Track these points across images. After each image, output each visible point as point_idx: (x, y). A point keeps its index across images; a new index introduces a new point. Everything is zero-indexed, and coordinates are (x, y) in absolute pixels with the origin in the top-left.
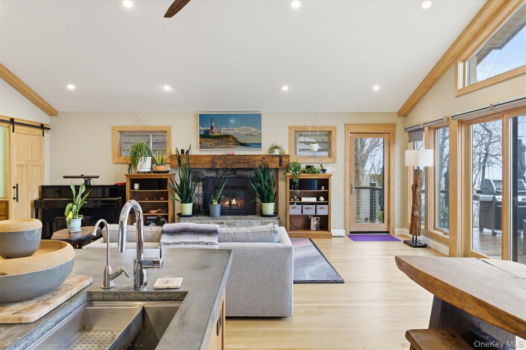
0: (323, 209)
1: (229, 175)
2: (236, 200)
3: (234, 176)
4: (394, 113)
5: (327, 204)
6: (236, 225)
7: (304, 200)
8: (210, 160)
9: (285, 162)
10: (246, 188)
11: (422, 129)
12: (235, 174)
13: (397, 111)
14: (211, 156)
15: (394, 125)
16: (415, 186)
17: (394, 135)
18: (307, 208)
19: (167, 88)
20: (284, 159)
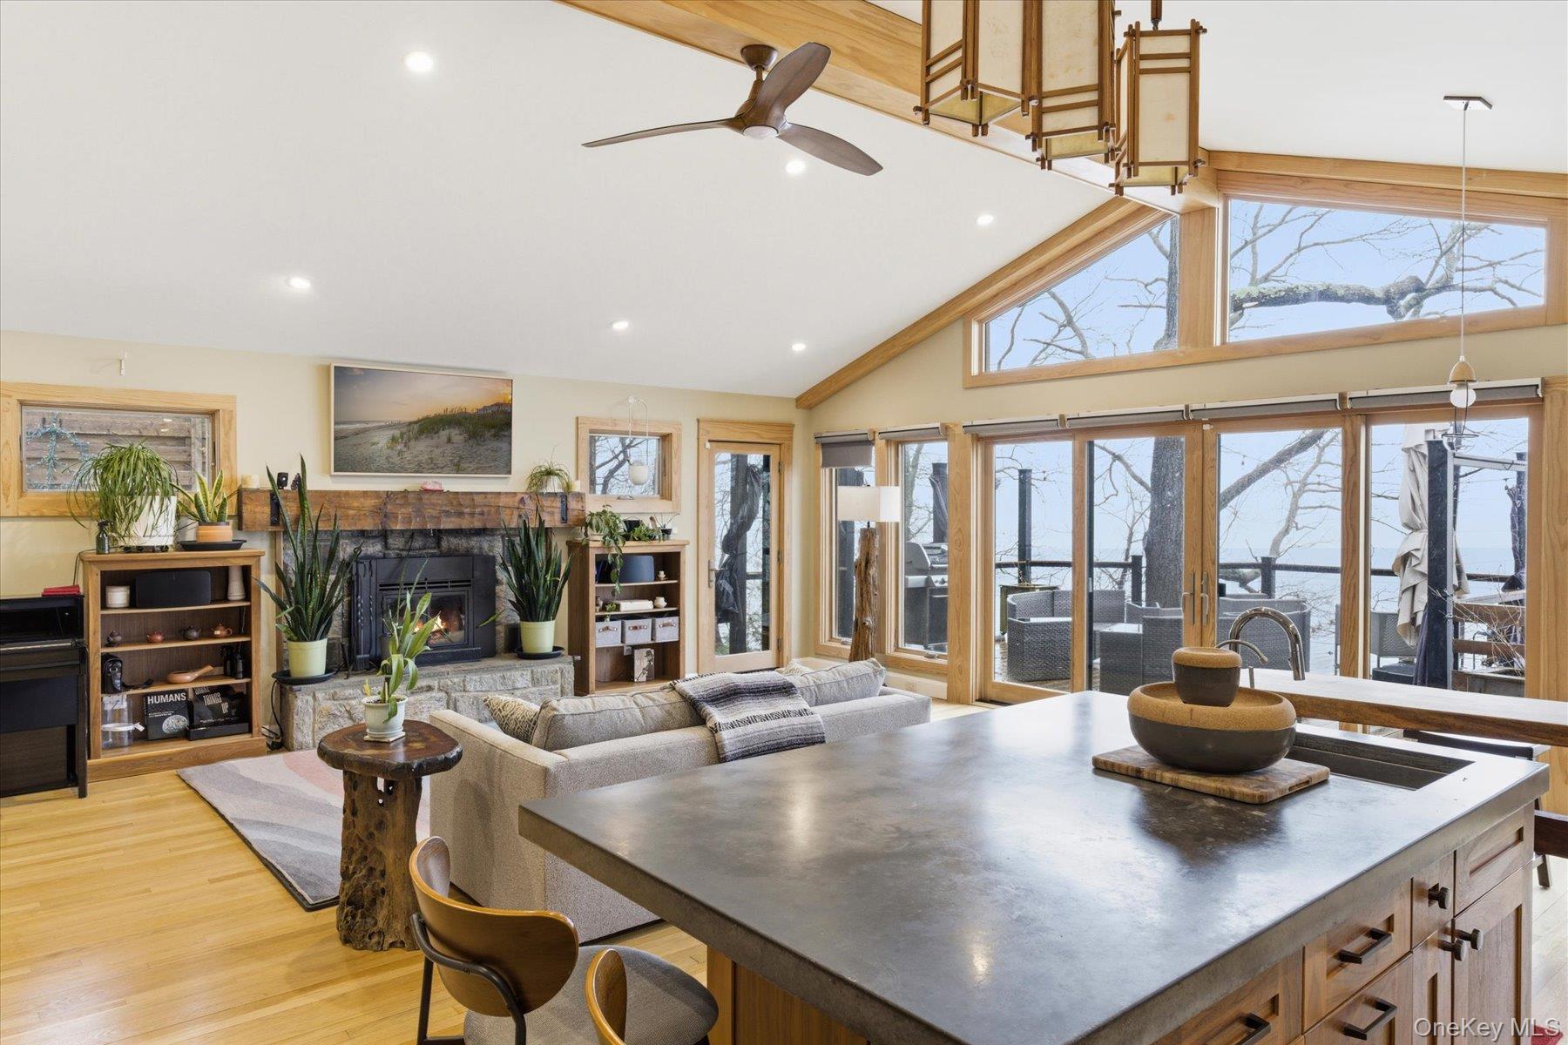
0: (669, 628)
1: (420, 549)
2: (444, 619)
3: (436, 551)
4: (787, 399)
5: (676, 613)
6: (468, 688)
7: (628, 607)
8: (374, 506)
9: (576, 513)
10: (470, 585)
11: (870, 443)
12: (438, 545)
13: (796, 397)
14: (377, 494)
15: (789, 427)
16: (863, 564)
17: (790, 448)
18: (635, 628)
19: (300, 284)
20: (573, 505)
